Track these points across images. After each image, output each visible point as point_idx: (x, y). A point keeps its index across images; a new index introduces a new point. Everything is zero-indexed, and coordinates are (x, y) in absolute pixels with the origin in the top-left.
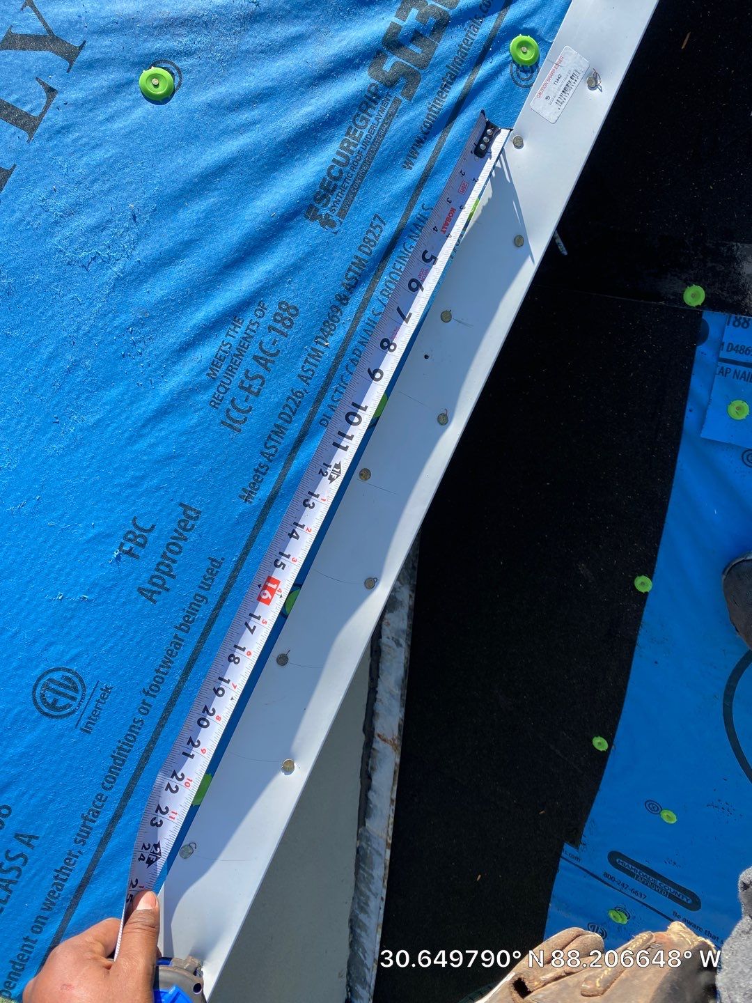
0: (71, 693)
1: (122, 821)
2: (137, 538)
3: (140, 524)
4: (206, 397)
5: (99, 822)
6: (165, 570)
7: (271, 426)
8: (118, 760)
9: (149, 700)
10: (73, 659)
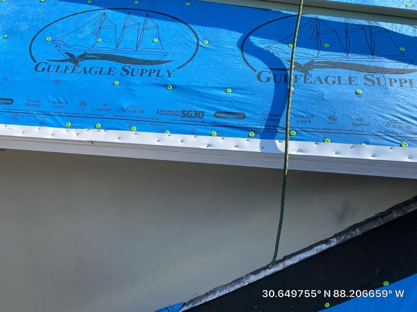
0: (333, 120)
1: (317, 133)
2: (361, 120)
3: (363, 119)
4: (388, 121)
5: (316, 130)
6: (358, 125)
7: (390, 131)
8: (327, 129)
9: (338, 130)
10: (338, 118)
